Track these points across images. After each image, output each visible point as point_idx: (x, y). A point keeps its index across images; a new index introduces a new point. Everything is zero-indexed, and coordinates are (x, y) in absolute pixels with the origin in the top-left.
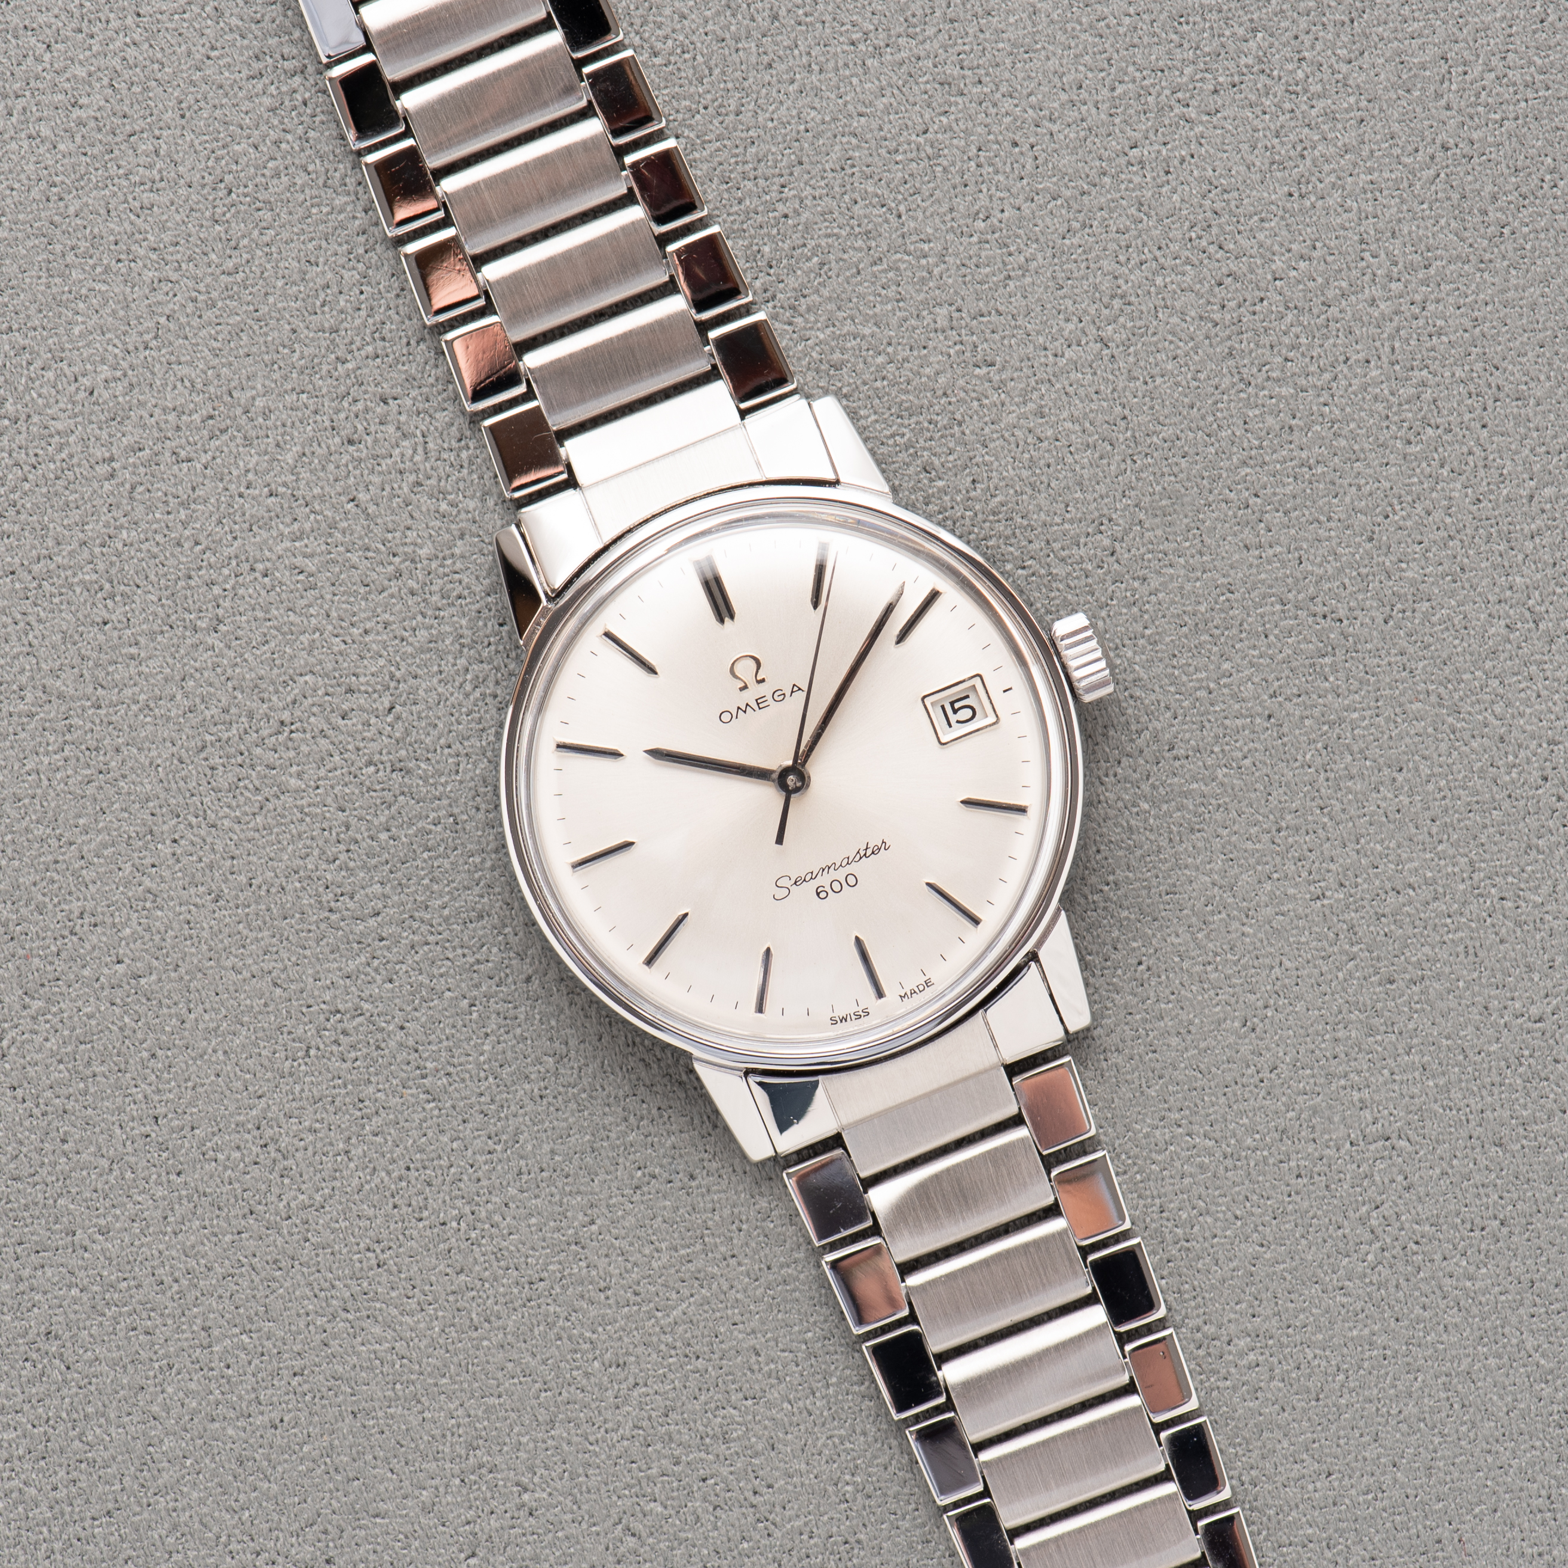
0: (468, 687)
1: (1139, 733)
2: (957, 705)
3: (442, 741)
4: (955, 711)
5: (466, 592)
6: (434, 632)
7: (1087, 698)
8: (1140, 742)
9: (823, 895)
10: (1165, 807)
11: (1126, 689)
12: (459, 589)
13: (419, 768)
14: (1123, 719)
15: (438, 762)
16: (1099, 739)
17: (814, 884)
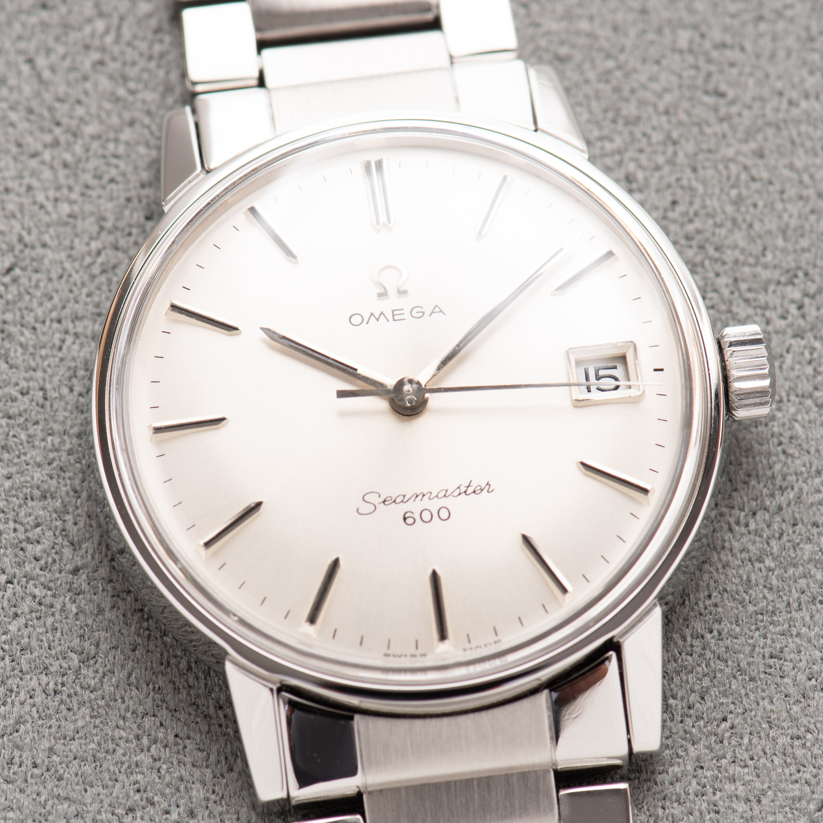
0: (96, 270)
1: (782, 489)
2: (602, 373)
3: (54, 315)
4: (598, 378)
5: (119, 179)
6: (76, 208)
7: (740, 414)
8: (781, 499)
9: (409, 521)
10: (791, 571)
11: (780, 444)
12: (113, 172)
13: (22, 334)
14: (769, 473)
15: (44, 334)
16: (740, 486)
17: (403, 508)
